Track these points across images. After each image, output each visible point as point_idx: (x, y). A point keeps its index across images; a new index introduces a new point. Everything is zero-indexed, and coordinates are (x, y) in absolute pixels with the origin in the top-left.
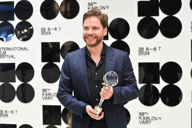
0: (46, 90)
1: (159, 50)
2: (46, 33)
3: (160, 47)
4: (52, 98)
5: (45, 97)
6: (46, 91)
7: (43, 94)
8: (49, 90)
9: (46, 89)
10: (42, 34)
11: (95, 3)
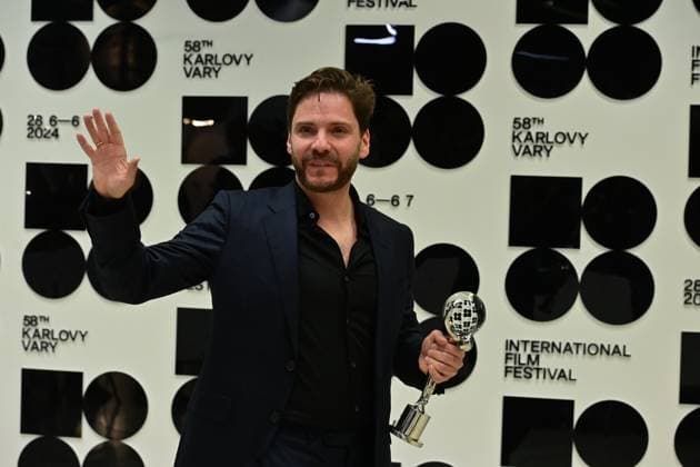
0: (36, 320)
1: (409, 204)
2: (45, 133)
3: (412, 197)
4: (53, 347)
5: (32, 343)
6: (36, 324)
7: (25, 333)
8: (46, 319)
9: (37, 315)
10: (29, 136)
11: (210, 44)
